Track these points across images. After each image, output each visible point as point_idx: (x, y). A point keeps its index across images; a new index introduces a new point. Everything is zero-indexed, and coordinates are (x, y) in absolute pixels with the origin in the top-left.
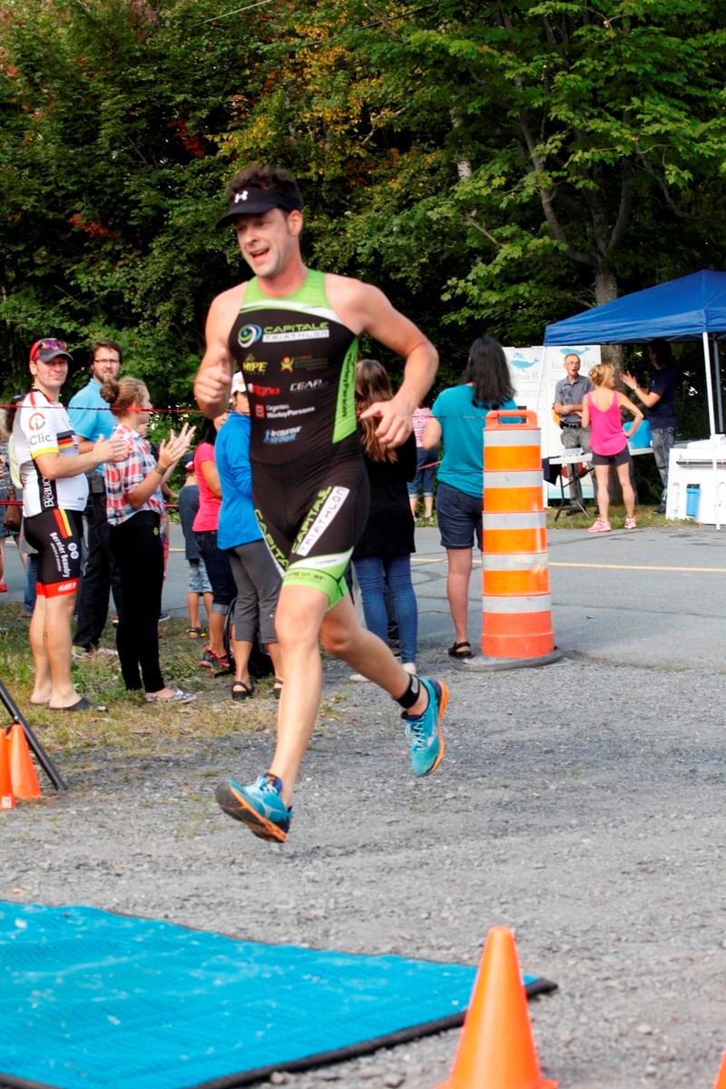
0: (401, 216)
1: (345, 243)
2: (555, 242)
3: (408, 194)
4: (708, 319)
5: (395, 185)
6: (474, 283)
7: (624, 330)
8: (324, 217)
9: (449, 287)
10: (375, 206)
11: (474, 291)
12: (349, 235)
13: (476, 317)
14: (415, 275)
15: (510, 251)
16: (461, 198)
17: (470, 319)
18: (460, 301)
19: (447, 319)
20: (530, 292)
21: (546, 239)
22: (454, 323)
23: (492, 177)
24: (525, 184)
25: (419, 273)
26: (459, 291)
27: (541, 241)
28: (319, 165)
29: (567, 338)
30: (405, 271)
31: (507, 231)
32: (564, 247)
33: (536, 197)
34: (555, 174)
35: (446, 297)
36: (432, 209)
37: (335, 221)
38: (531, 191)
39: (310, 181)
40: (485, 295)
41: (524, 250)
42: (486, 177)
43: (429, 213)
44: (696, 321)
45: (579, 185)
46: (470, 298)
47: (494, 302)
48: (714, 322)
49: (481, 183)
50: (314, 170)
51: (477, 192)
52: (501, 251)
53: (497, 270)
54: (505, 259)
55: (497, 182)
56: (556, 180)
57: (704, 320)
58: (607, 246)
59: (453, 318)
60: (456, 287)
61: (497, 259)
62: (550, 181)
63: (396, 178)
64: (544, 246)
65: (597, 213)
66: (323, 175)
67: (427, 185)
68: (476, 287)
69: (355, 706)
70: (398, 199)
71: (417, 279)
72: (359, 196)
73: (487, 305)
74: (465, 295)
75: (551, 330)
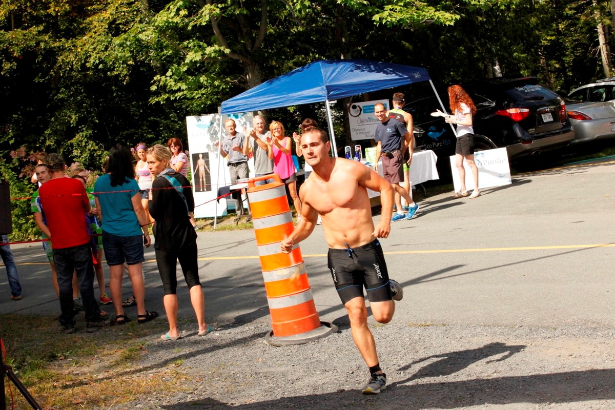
0: (120, 38)
1: (76, 55)
2: (222, 48)
3: (115, 20)
4: (329, 92)
5: (107, 15)
6: (171, 77)
7: (274, 102)
8: (63, 40)
9: (155, 82)
10: (93, 30)
11: (171, 82)
12: (79, 50)
13: (172, 98)
14: (125, 72)
15: (194, 56)
16: (161, 25)
17: (168, 99)
18: (163, 89)
19: (153, 100)
20: (207, 81)
21: (216, 47)
22: (158, 102)
23: (178, 10)
24: (203, 14)
25: (128, 72)
26: (161, 83)
27: (213, 48)
28: (56, 6)
29: (236, 109)
30: (117, 71)
31: (192, 43)
32: (227, 51)
33: (209, 22)
34: (220, 6)
35: (154, 88)
36: (140, 32)
37: (70, 41)
38: (207, 18)
39: (50, 15)
40: (179, 85)
41: (203, 55)
42: (175, 10)
43: (140, 36)
44: (320, 93)
45: (237, 12)
46: (168, 87)
47: (184, 89)
48: (331, 93)
49: (172, 14)
50: (53, 9)
51: (170, 20)
52: (187, 56)
53: (185, 69)
54: (191, 61)
55: (183, 12)
56: (221, 9)
57: (325, 92)
58: (252, 48)
59: (157, 100)
60: (159, 81)
61: (186, 62)
62: (218, 11)
63: (106, 10)
64: (215, 51)
65: (245, 27)
66: (58, 11)
67: (126, 14)
68: (171, 80)
69: (190, 368)
70: (108, 24)
71: (126, 75)
72: (82, 24)
73: (179, 90)
74: (165, 86)
75: (225, 105)
